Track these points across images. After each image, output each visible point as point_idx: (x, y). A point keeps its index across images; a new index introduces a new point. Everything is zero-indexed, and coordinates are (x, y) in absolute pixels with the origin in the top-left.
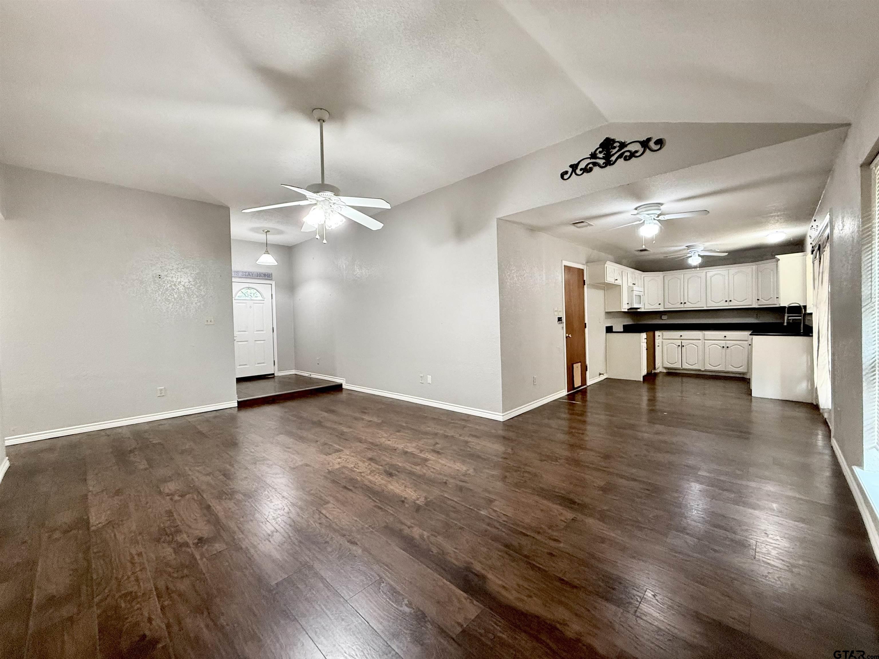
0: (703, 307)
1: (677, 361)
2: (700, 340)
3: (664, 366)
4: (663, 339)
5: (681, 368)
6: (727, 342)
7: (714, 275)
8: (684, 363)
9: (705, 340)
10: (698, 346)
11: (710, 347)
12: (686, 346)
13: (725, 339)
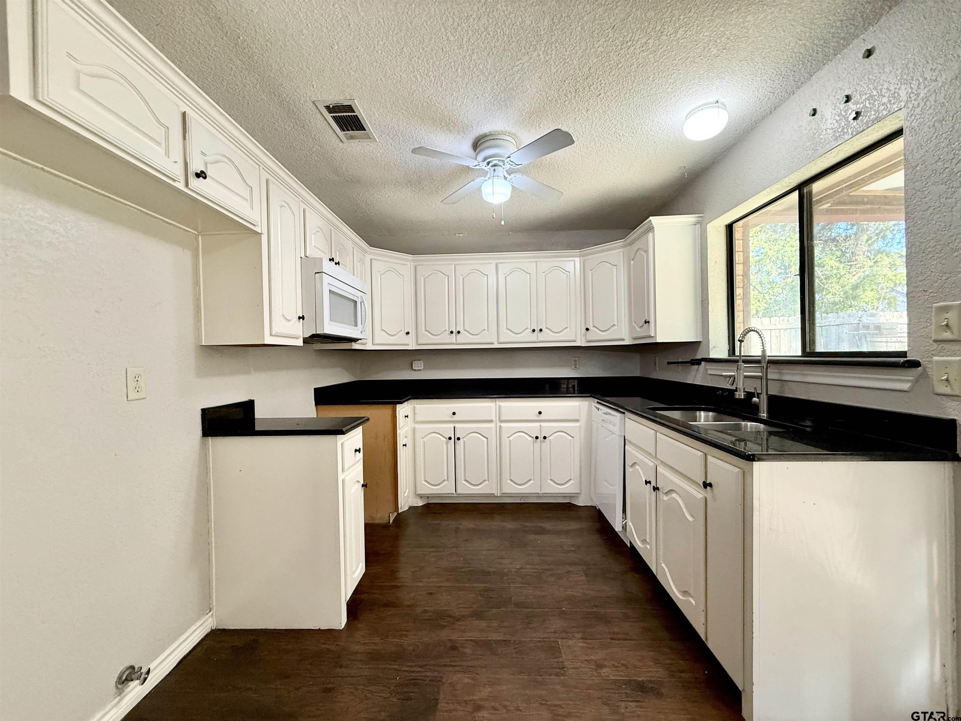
0: (493, 344)
1: (446, 478)
2: (491, 421)
3: (419, 492)
4: (416, 422)
5: (455, 493)
6: (543, 424)
7: (512, 271)
8: (461, 480)
9: (501, 421)
10: (487, 438)
11: (511, 438)
12: (465, 439)
13: (540, 418)
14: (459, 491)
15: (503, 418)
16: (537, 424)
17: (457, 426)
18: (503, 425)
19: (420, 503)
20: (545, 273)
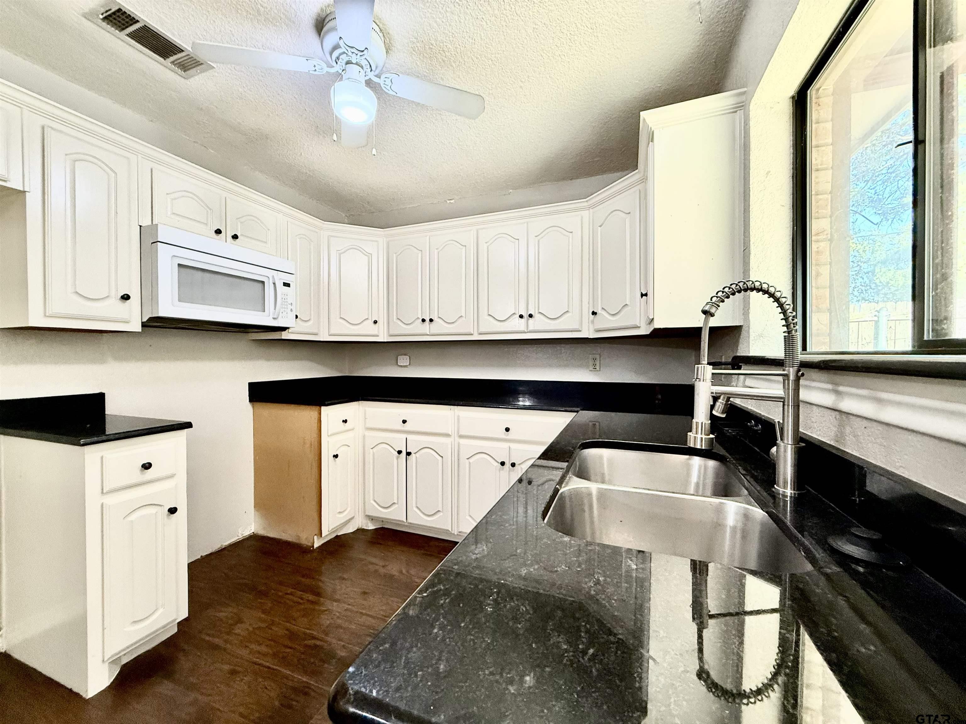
0: (471, 334)
1: (396, 500)
2: (448, 435)
4: (366, 429)
5: (405, 521)
6: (514, 446)
7: (496, 237)
8: (412, 507)
9: (461, 437)
10: (442, 457)
11: (471, 460)
12: (417, 455)
13: (508, 437)
14: (410, 520)
15: (462, 433)
16: (505, 445)
17: (410, 437)
18: (462, 441)
19: (371, 527)
20: (539, 237)
